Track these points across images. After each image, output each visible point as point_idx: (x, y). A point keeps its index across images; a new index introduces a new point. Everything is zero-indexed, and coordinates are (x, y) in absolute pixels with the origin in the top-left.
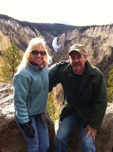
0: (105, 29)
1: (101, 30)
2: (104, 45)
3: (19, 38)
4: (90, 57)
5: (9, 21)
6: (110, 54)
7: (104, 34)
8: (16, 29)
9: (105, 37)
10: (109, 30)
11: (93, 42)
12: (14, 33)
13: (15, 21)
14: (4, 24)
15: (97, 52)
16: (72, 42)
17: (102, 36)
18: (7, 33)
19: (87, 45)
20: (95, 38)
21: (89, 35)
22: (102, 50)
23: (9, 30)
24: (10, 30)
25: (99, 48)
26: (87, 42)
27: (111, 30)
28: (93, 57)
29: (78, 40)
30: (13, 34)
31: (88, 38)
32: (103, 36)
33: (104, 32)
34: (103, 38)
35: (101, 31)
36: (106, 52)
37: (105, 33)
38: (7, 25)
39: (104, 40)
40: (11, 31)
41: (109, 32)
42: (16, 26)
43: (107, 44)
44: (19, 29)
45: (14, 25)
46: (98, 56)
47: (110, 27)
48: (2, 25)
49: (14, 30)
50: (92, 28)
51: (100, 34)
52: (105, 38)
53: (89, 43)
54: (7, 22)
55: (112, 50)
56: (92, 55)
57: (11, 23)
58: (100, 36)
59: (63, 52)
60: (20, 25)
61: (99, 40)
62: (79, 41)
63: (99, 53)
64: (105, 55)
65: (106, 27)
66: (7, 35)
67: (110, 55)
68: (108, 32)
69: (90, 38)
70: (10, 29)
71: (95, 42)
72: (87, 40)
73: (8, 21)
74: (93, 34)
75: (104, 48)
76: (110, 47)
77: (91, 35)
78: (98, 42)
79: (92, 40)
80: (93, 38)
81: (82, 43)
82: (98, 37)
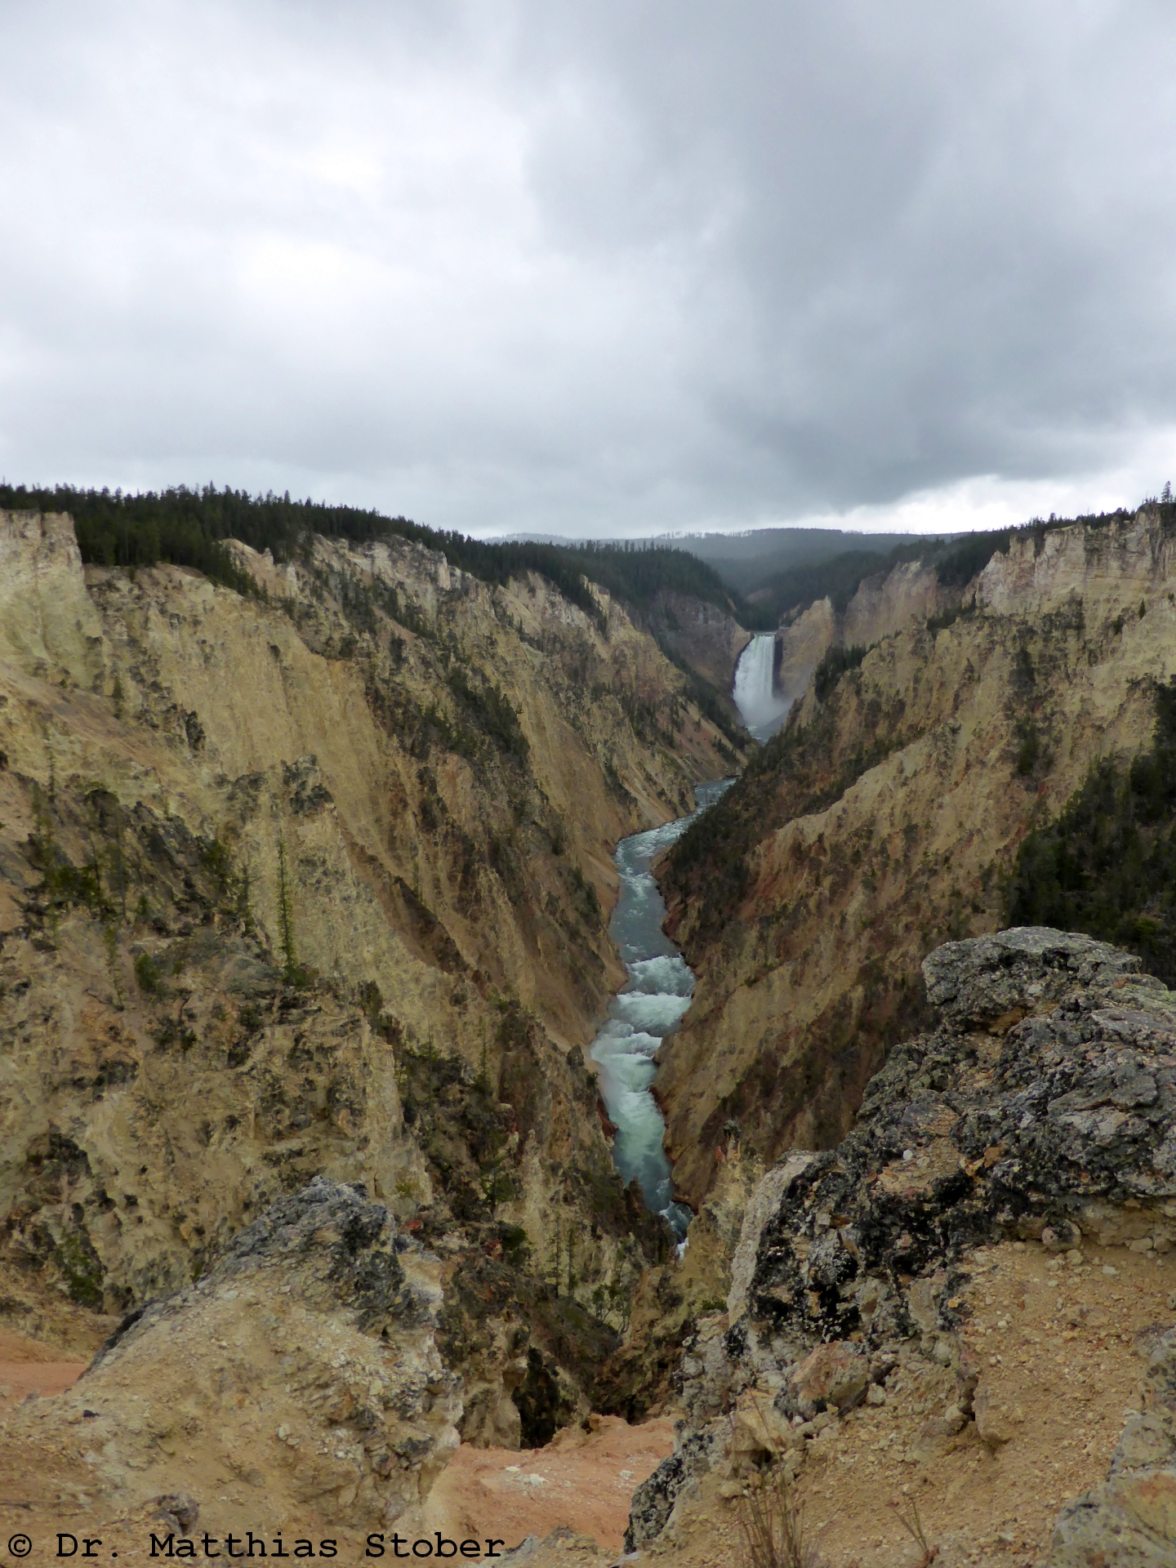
0: (1114, 544)
1: (1081, 552)
2: (1102, 671)
3: (445, 667)
4: (984, 781)
5: (381, 552)
6: (1150, 744)
7: (1117, 587)
8: (428, 602)
9: (1121, 606)
10: (1149, 552)
11: (1024, 656)
12: (407, 635)
13: (420, 547)
14: (341, 575)
15: (1042, 731)
16: (866, 663)
17: (1096, 602)
18: (343, 640)
19: (979, 679)
20: (1039, 622)
21: (1000, 601)
22: (1084, 714)
23: (370, 613)
24: (379, 613)
25: (1056, 703)
26: (974, 659)
27: (1167, 551)
28: (1013, 776)
29: (910, 647)
30: (397, 644)
31: (979, 629)
32: (1108, 601)
33: (1114, 564)
34: (1102, 612)
35: (1089, 562)
36: (1111, 734)
37: (1119, 573)
38: (357, 585)
39: (1111, 633)
40: (387, 620)
41: (1155, 562)
42: (434, 579)
43: (1123, 663)
44: (451, 599)
45: (419, 573)
46: (1050, 764)
47: (1158, 524)
48: (326, 583)
49: (411, 618)
50: (1022, 541)
51: (1079, 590)
52: (1120, 618)
53: (988, 666)
54: (366, 556)
55: (1159, 709)
56: (1005, 757)
57: (394, 562)
58: (1080, 603)
59: (800, 749)
60: (464, 569)
61: (1070, 632)
62: (914, 652)
63: (1057, 742)
64: (1107, 755)
65: (1122, 527)
66: (347, 650)
67: (1145, 753)
68: (1147, 563)
69: (995, 621)
70: (383, 607)
71: (1042, 656)
72: (977, 642)
73: (370, 548)
74: (1030, 591)
75: (1098, 698)
76: (1144, 685)
77: (1017, 601)
78: (1060, 650)
79: (1014, 638)
80: (1017, 624)
81: (935, 666)
82: (1058, 614)
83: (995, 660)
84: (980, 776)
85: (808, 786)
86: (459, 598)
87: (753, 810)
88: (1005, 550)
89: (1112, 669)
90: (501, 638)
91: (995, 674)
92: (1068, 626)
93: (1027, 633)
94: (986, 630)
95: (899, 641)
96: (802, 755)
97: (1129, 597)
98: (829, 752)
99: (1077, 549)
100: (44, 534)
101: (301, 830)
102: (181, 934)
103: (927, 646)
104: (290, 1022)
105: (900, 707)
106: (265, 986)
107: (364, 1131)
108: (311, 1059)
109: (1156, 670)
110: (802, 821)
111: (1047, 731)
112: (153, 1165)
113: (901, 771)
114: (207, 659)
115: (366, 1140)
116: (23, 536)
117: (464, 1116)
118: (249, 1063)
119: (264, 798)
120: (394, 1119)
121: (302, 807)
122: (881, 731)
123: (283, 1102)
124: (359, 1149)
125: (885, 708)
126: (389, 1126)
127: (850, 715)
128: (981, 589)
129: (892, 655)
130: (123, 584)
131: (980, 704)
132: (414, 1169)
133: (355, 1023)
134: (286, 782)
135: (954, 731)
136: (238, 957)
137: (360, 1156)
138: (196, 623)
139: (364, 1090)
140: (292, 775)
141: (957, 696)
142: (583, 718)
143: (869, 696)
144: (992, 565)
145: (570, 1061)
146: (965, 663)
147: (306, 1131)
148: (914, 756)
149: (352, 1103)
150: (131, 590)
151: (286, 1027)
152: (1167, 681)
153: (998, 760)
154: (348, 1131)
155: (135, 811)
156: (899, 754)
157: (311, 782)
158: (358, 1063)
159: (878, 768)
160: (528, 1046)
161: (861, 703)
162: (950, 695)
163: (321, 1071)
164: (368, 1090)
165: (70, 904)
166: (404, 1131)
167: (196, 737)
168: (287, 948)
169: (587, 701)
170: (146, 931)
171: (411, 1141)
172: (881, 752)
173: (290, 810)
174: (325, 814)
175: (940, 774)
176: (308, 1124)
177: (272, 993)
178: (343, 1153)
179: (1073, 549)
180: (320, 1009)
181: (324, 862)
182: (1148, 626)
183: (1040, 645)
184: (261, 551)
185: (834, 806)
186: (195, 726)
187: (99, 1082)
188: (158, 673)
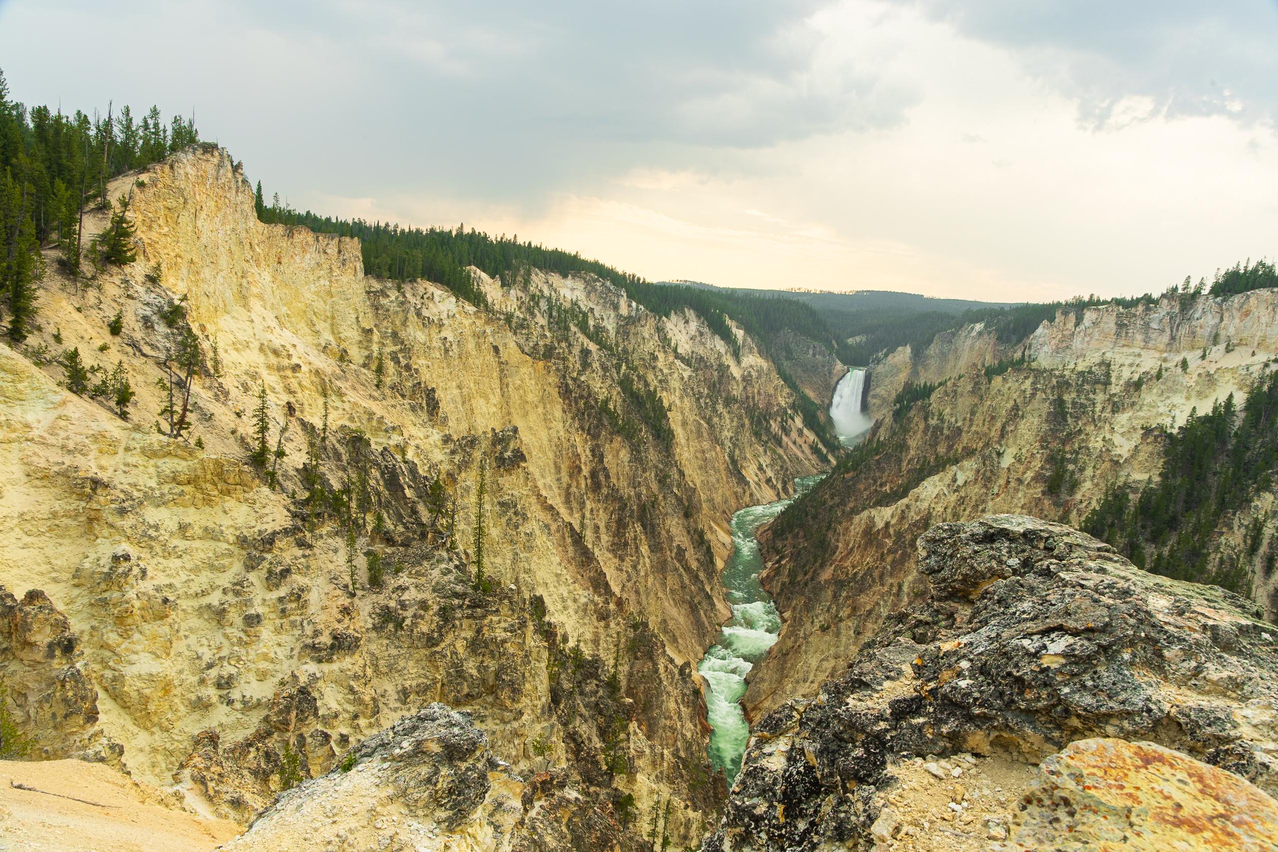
0: (1139, 322)
1: (1112, 326)
2: (1123, 418)
3: (618, 373)
4: (1020, 495)
5: (578, 285)
6: (1157, 479)
7: (1139, 355)
8: (610, 325)
9: (1142, 370)
10: (1168, 330)
11: (1060, 402)
12: (592, 347)
13: (608, 283)
14: (549, 300)
15: (1070, 461)
16: (934, 397)
17: (1121, 366)
18: (545, 346)
19: (1023, 417)
20: (1074, 376)
21: (1044, 358)
22: (1105, 451)
23: (567, 328)
24: (573, 329)
25: (1083, 440)
26: (1020, 401)
27: (1184, 330)
28: (1043, 493)
29: (969, 387)
30: (585, 353)
31: (1026, 378)
32: (1131, 365)
33: (1139, 337)
34: (1126, 374)
35: (1118, 335)
36: (1126, 469)
37: (1142, 344)
38: (560, 308)
39: (1132, 390)
40: (579, 335)
41: (1173, 338)
42: (616, 307)
43: (1141, 414)
44: (627, 324)
45: (605, 302)
46: (1074, 486)
47: (1177, 310)
48: (537, 304)
49: (597, 335)
50: (1065, 313)
51: (1109, 355)
52: (1140, 379)
53: (1031, 407)
54: (568, 286)
55: (1166, 453)
56: (1037, 478)
57: (588, 293)
58: (1109, 365)
59: (877, 458)
60: (639, 303)
61: (1098, 387)
62: (973, 392)
63: (1082, 470)
64: (1121, 484)
65: (1148, 309)
66: (549, 353)
67: (1152, 486)
68: (1166, 338)
69: (1038, 373)
70: (576, 325)
71: (1074, 403)
72: (1023, 388)
73: (571, 281)
74: (1069, 352)
75: (1117, 439)
76: (1156, 433)
77: (1057, 360)
78: (1089, 399)
79: (1053, 387)
80: (1056, 377)
81: (989, 403)
82: (1090, 372)
83: (1035, 404)
84: (1017, 490)
85: (881, 485)
86: (634, 323)
87: (837, 500)
88: (1052, 320)
89: (1130, 419)
90: (661, 356)
91: (1036, 414)
92: (1097, 382)
93: (1064, 384)
94: (1030, 380)
95: (962, 382)
96: (878, 462)
97: (1149, 363)
98: (899, 461)
99: (1109, 322)
100: (339, 252)
101: (501, 481)
102: (402, 545)
103: (983, 388)
104: (475, 618)
105: (959, 430)
106: (459, 588)
107: (521, 706)
108: (486, 647)
109: (1167, 421)
110: (874, 512)
111: (1075, 461)
112: (363, 713)
113: (954, 480)
114: (447, 351)
115: (521, 713)
116: (325, 253)
117: (597, 704)
118: (443, 645)
119: (477, 455)
120: (544, 699)
121: (503, 464)
122: (942, 449)
123: (464, 679)
124: (515, 719)
125: (946, 432)
126: (539, 703)
127: (919, 436)
128: (1030, 348)
129: (955, 392)
130: (393, 294)
131: (1022, 435)
132: (554, 739)
133: (523, 625)
134: (494, 444)
135: (999, 454)
136: (443, 566)
137: (515, 724)
138: (441, 325)
139: (524, 675)
140: (499, 440)
141: (1003, 427)
142: (716, 420)
143: (933, 422)
144: (1040, 331)
145: (682, 671)
146: (1012, 403)
147: (478, 701)
148: (965, 471)
149: (513, 683)
150: (397, 298)
151: (471, 621)
152: (1175, 431)
153: (1033, 479)
154: (508, 703)
155: (382, 454)
156: (954, 468)
157: (512, 445)
158: (522, 654)
159: (936, 478)
160: (651, 659)
161: (927, 427)
162: (999, 425)
163: (493, 657)
164: (527, 674)
165: (326, 516)
166: (550, 709)
167: (433, 406)
168: (479, 563)
169: (720, 408)
170: (378, 540)
171: (555, 717)
172: (940, 465)
173: (494, 465)
174: (520, 470)
175: (985, 486)
176: (479, 695)
177: (462, 596)
178: (503, 721)
179: (1106, 323)
180: (497, 610)
181: (515, 506)
182: (1163, 387)
183: (1074, 395)
184: (493, 277)
185: (899, 503)
186: (433, 399)
187: (332, 647)
188: (410, 358)
